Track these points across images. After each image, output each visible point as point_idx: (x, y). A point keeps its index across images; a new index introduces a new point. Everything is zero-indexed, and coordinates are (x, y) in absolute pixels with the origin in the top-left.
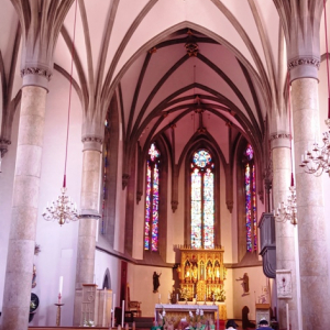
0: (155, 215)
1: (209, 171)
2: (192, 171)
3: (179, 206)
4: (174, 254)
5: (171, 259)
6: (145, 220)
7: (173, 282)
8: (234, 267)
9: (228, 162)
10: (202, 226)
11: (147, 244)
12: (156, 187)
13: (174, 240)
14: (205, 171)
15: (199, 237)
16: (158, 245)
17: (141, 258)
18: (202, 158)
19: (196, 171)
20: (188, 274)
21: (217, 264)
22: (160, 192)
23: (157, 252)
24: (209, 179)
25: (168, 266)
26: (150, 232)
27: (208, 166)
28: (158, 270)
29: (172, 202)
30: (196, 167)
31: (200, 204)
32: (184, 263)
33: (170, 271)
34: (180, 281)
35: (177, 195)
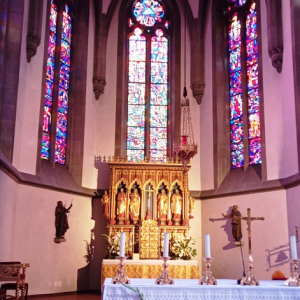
0: (63, 96)
1: (159, 33)
2: (131, 31)
3: (107, 88)
4: (95, 172)
5: (91, 180)
6: (44, 102)
7: (92, 224)
8: (204, 196)
9: (196, 15)
10: (147, 126)
11: (45, 149)
12: (65, 46)
13: (97, 146)
14: (153, 34)
15: (141, 145)
16: (67, 153)
17: (33, 173)
18: (148, 11)
19: (138, 31)
20: (123, 208)
21: (178, 190)
22: (72, 58)
23: (64, 167)
24: (161, 47)
25: (84, 193)
26: (52, 127)
27: (158, 25)
28: (67, 199)
29: (95, 79)
30: (137, 24)
31: (143, 88)
32: (115, 187)
33: (88, 202)
34: (108, 221)
35: (104, 67)
